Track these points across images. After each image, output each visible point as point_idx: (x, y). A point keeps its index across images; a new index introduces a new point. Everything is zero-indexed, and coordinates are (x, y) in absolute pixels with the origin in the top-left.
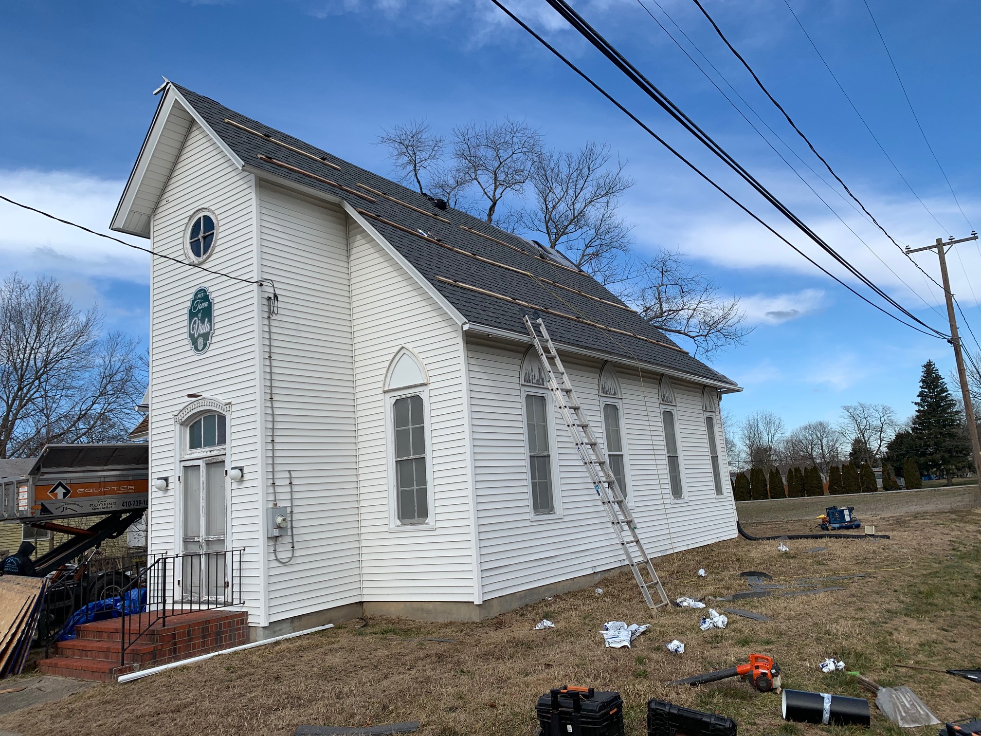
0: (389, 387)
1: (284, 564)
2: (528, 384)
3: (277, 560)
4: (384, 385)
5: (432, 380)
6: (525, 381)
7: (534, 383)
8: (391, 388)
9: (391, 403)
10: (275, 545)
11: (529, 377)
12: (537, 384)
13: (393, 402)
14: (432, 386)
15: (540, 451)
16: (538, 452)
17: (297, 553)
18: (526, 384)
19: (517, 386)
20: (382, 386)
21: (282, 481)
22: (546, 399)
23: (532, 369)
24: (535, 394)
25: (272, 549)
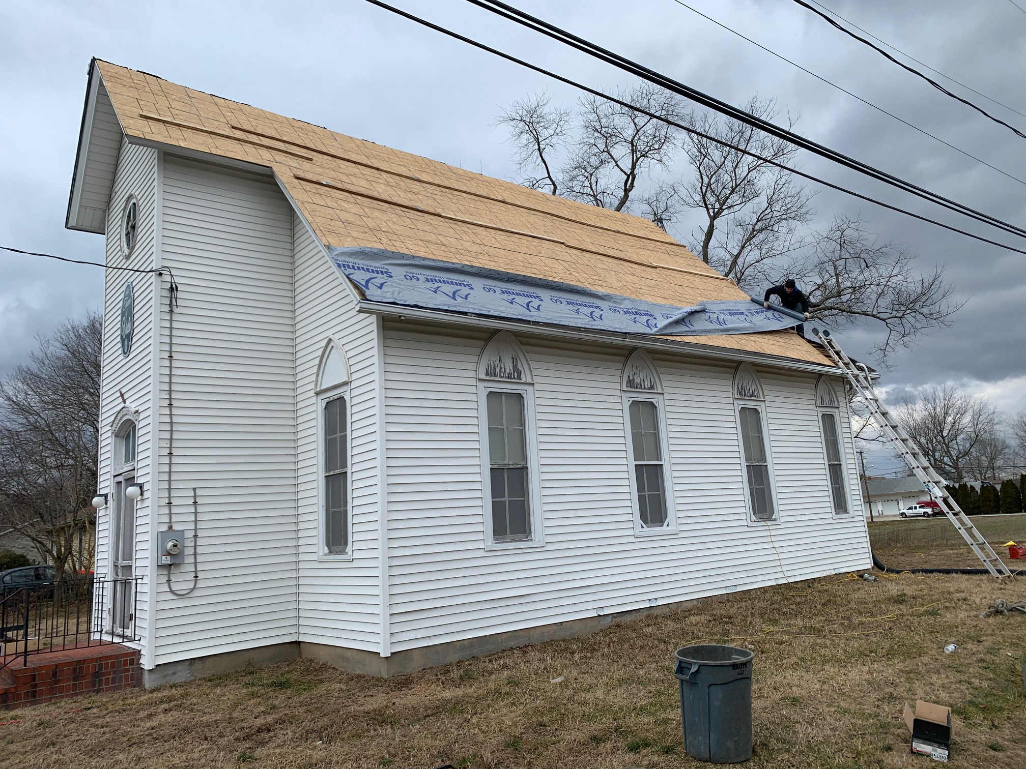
0: (320, 387)
1: (181, 596)
2: (492, 378)
3: (172, 591)
4: (316, 385)
5: (354, 377)
6: (487, 374)
7: (506, 378)
8: (323, 387)
9: (322, 407)
10: (169, 575)
11: (495, 369)
12: (508, 378)
13: (324, 405)
14: (354, 385)
15: (511, 463)
16: (508, 462)
17: (199, 585)
18: (488, 378)
19: (473, 382)
20: (313, 387)
21: (182, 499)
22: (524, 396)
23: (500, 360)
24: (505, 391)
25: (166, 578)
